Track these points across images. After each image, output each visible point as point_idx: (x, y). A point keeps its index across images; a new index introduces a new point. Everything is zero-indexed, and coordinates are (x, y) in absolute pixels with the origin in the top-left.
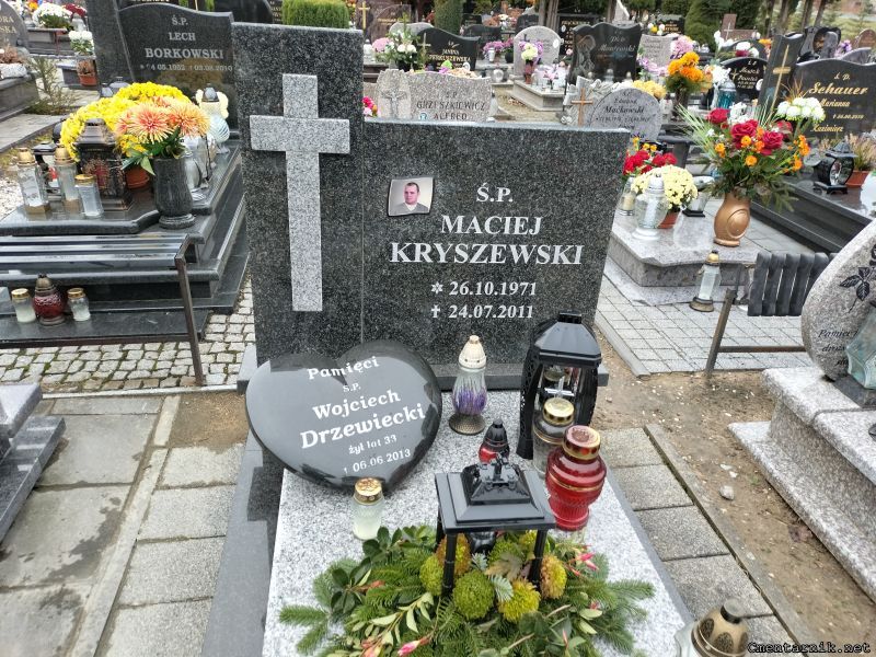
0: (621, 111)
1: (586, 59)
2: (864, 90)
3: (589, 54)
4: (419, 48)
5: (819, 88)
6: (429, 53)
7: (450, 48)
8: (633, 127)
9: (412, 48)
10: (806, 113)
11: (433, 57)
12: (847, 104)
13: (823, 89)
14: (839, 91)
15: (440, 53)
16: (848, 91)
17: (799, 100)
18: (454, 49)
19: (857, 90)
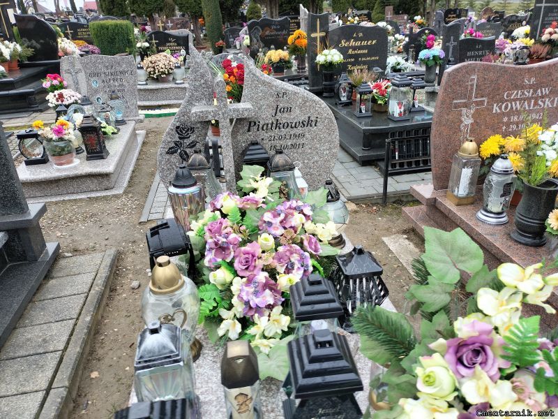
2: (374, 42)
4: (150, 44)
5: (345, 43)
6: (158, 46)
7: (170, 42)
9: (147, 45)
11: (161, 48)
12: (366, 51)
13: (347, 43)
14: (358, 44)
15: (164, 46)
16: (364, 43)
17: (326, 52)
18: (174, 42)
19: (369, 44)
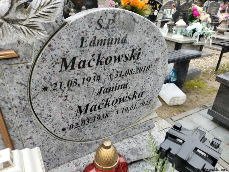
8: (125, 86)
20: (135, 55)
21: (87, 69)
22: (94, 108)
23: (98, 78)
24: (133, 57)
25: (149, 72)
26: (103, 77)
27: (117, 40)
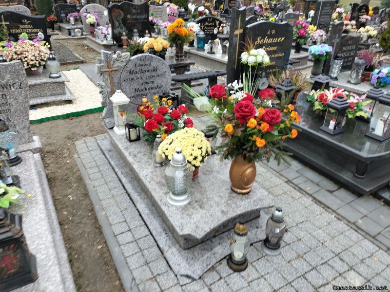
0: (141, 72)
1: (120, 24)
2: (283, 38)
3: (121, 22)
5: (260, 40)
6: (9, 29)
7: (24, 24)
8: (153, 82)
10: (259, 60)
11: (14, 31)
12: (275, 48)
13: (262, 41)
14: (270, 41)
15: (18, 28)
16: (275, 40)
17: (253, 51)
18: (28, 24)
19: (279, 39)
20: (155, 70)
21: (137, 75)
22: (141, 91)
23: (142, 78)
24: (154, 70)
25: (162, 77)
26: (143, 78)
27: (147, 64)
